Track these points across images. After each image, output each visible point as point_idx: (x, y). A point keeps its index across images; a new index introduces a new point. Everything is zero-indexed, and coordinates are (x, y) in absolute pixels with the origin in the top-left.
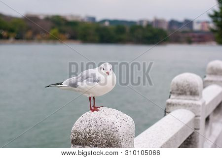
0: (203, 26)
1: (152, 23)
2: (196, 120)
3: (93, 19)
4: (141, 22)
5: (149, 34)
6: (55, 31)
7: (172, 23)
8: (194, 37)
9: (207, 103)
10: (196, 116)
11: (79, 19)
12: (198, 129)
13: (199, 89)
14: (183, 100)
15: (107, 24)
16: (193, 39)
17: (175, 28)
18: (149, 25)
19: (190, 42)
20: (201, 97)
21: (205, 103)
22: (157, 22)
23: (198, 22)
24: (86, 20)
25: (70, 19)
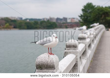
0: (72, 20)
1: (49, 19)
2: (76, 59)
3: (21, 18)
4: (44, 19)
5: (49, 25)
6: (8, 24)
7: (58, 19)
8: (68, 25)
9: (80, 51)
10: (76, 56)
11: (15, 19)
12: (78, 62)
15: (28, 20)
16: (68, 26)
17: (59, 21)
18: (48, 21)
19: (67, 27)
21: (79, 51)
22: (51, 19)
23: (69, 19)
24: (18, 19)
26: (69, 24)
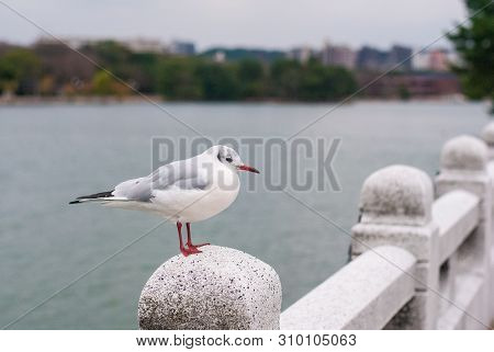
0: (433, 59)
1: (321, 54)
2: (418, 270)
3: (190, 47)
4: (296, 52)
5: (315, 80)
7: (366, 53)
8: (414, 84)
9: (443, 231)
10: (419, 262)
11: (158, 49)
12: (424, 290)
13: (425, 201)
14: (389, 226)
15: (220, 57)
17: (372, 65)
18: (315, 59)
19: (405, 95)
20: (430, 219)
21: (438, 230)
22: (332, 51)
23: (423, 52)
24: (173, 50)
25: (137, 48)
26: (419, 79)
